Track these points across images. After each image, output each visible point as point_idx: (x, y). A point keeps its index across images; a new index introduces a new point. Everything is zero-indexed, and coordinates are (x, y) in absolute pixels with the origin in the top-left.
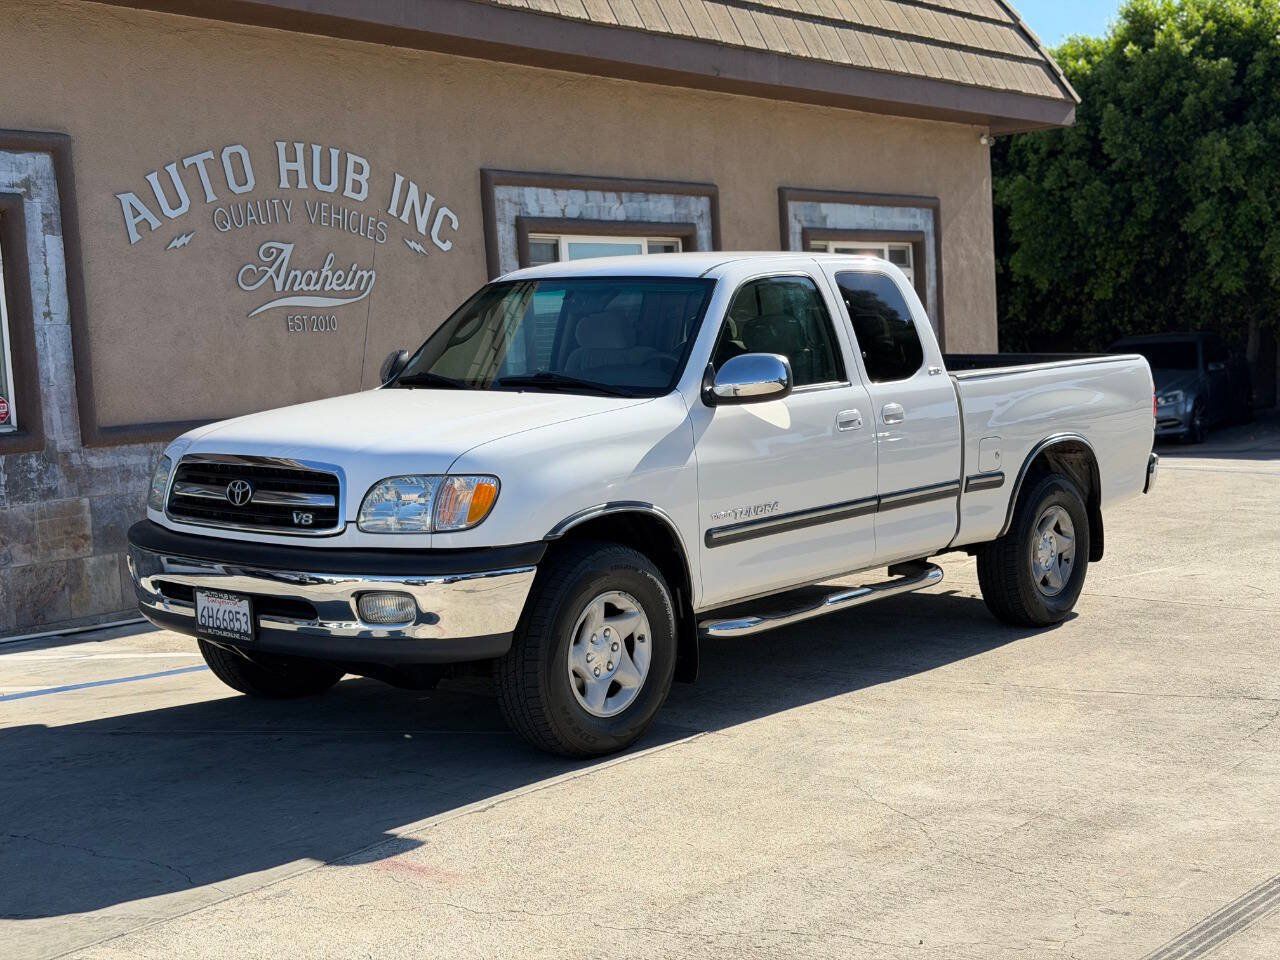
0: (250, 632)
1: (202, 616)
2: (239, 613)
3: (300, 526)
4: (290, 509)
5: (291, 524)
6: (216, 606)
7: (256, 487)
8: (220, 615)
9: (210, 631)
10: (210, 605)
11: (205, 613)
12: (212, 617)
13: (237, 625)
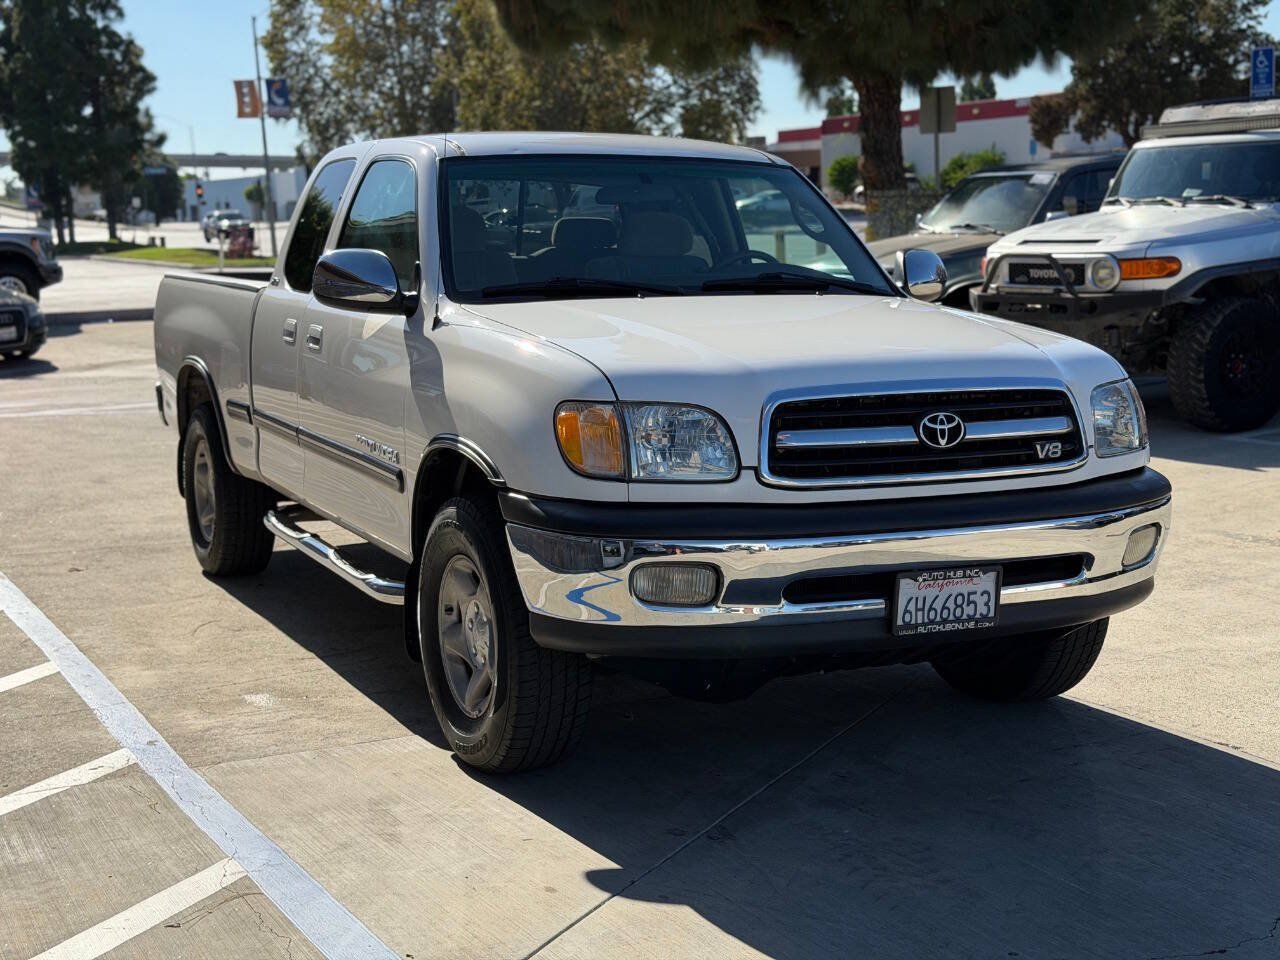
0: (992, 614)
1: (906, 611)
2: (975, 593)
3: (1048, 460)
4: (1028, 442)
5: (1033, 460)
6: (931, 593)
7: (969, 417)
8: (938, 605)
9: (921, 630)
10: (921, 594)
11: (912, 607)
12: (923, 609)
13: (969, 610)
